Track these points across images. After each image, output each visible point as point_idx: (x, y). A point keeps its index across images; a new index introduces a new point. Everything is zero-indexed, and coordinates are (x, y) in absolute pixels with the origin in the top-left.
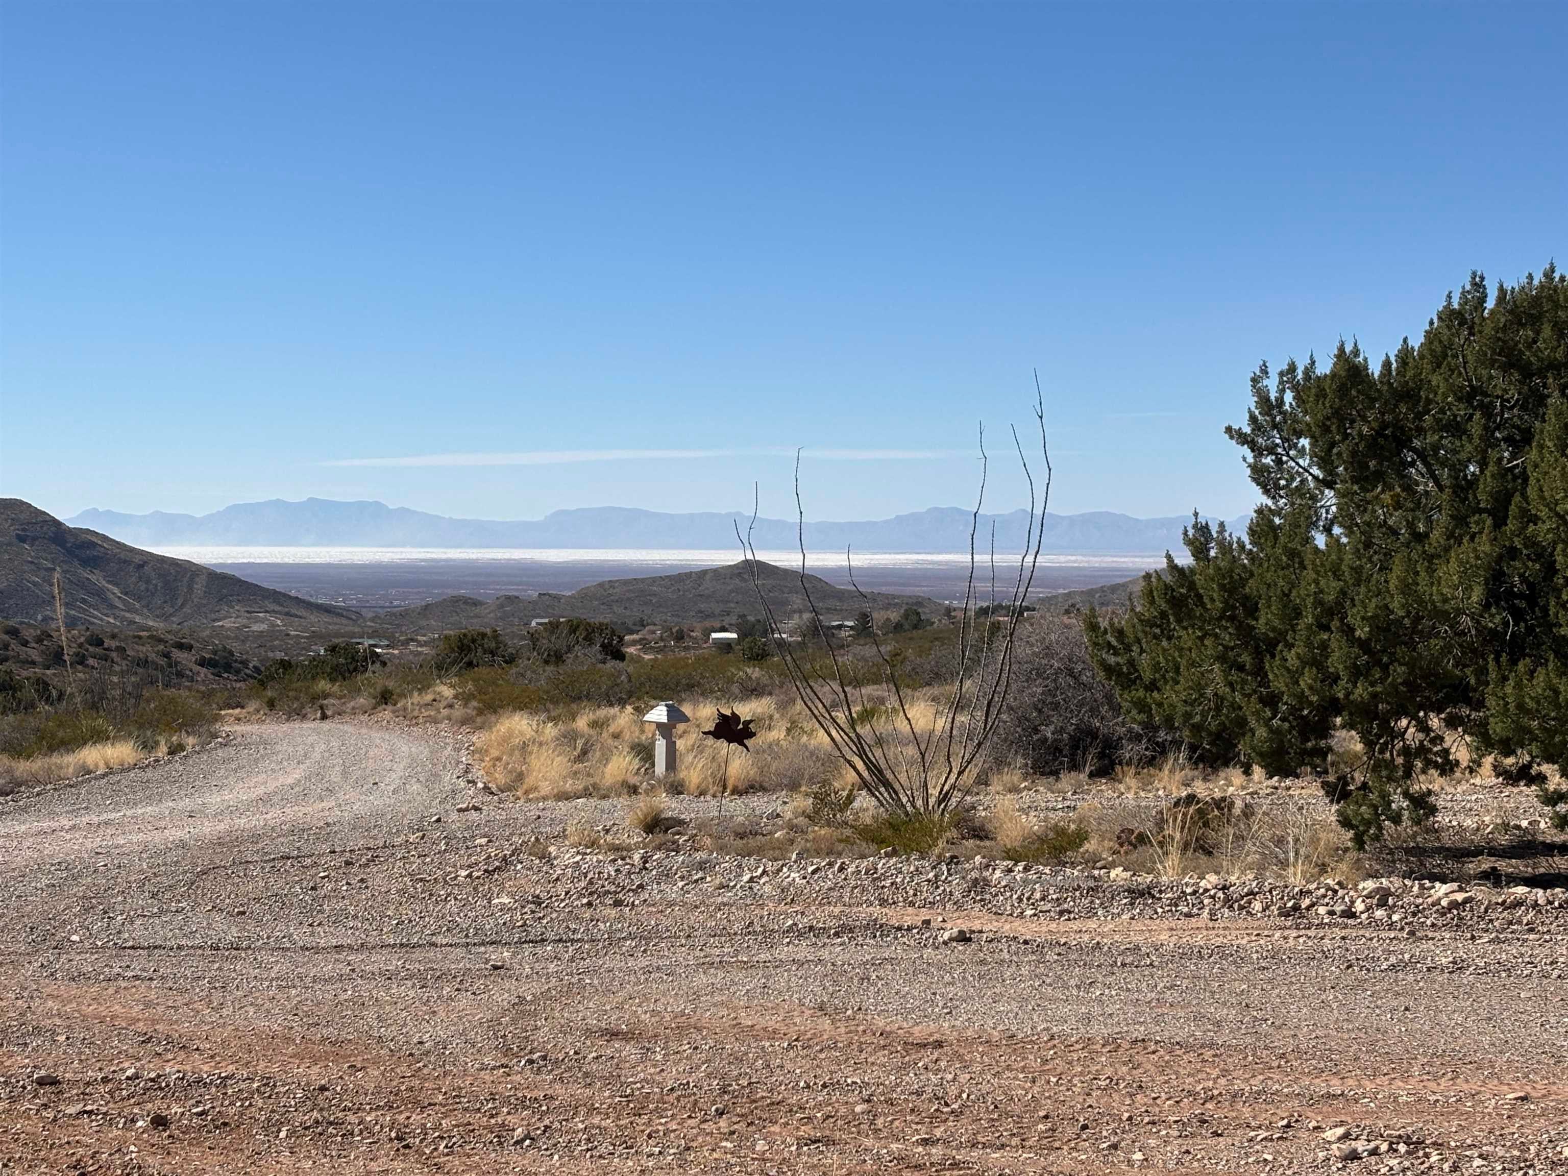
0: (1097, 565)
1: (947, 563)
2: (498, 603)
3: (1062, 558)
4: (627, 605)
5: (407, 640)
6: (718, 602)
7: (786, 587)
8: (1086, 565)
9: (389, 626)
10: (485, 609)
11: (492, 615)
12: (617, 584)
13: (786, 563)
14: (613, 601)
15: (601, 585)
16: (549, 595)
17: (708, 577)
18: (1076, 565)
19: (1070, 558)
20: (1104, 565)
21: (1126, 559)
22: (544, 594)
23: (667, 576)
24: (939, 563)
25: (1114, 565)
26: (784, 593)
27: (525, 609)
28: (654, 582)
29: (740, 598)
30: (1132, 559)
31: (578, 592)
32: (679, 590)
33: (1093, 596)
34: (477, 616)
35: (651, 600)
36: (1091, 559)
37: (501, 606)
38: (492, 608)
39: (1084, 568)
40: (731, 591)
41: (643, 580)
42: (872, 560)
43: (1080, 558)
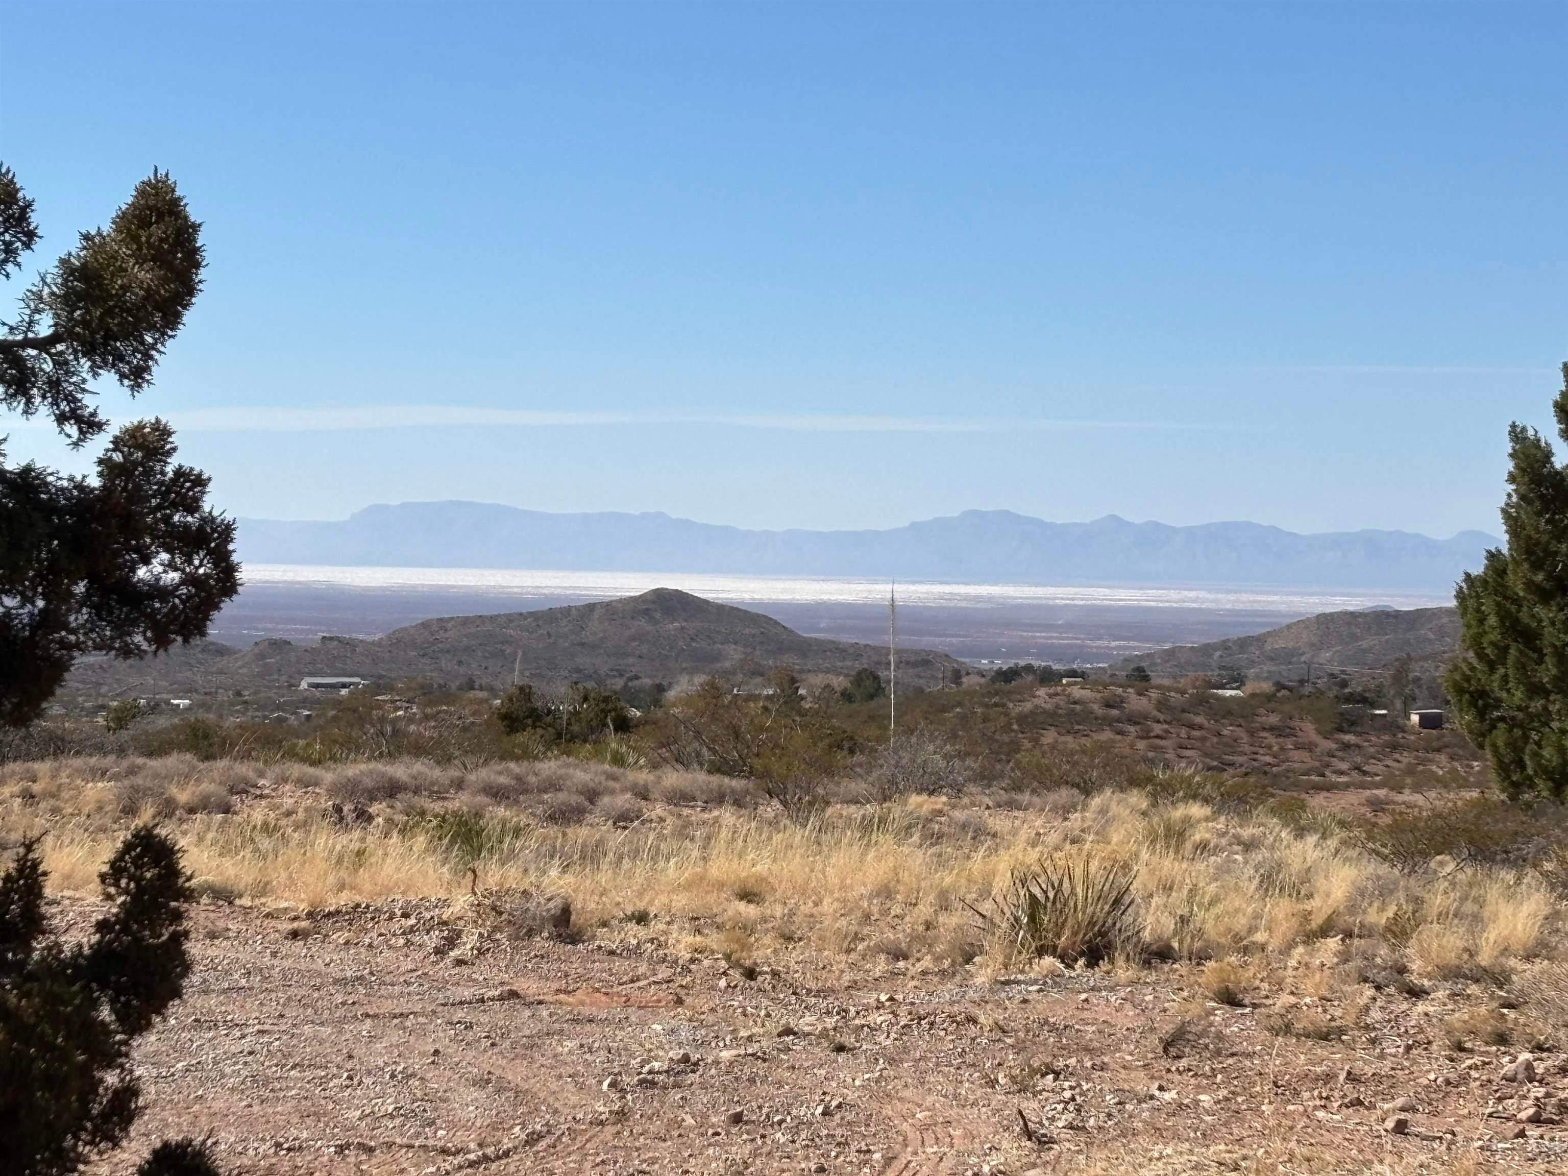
0: (1229, 606)
1: (990, 599)
2: (257, 651)
3: (1173, 595)
4: (464, 658)
5: (94, 707)
6: (609, 656)
7: (718, 632)
8: (1212, 606)
9: (81, 686)
10: (236, 660)
11: (245, 670)
12: (450, 625)
13: (722, 595)
14: (441, 651)
15: (426, 625)
16: (338, 639)
17: (596, 614)
18: (1194, 605)
19: (1186, 593)
20: (1240, 606)
21: (1276, 598)
22: (331, 639)
23: (531, 614)
24: (977, 598)
25: (1257, 607)
26: (715, 643)
27: (298, 662)
28: (511, 621)
29: (645, 648)
30: (1285, 598)
31: (389, 638)
32: (549, 635)
33: (1210, 656)
34: (221, 672)
35: (502, 651)
36: (1220, 596)
37: (261, 656)
38: (247, 659)
39: (1209, 611)
40: (632, 639)
41: (493, 618)
42: (870, 592)
43: (1202, 594)
